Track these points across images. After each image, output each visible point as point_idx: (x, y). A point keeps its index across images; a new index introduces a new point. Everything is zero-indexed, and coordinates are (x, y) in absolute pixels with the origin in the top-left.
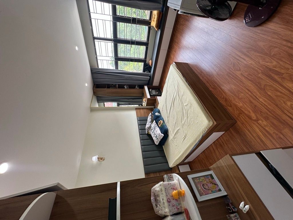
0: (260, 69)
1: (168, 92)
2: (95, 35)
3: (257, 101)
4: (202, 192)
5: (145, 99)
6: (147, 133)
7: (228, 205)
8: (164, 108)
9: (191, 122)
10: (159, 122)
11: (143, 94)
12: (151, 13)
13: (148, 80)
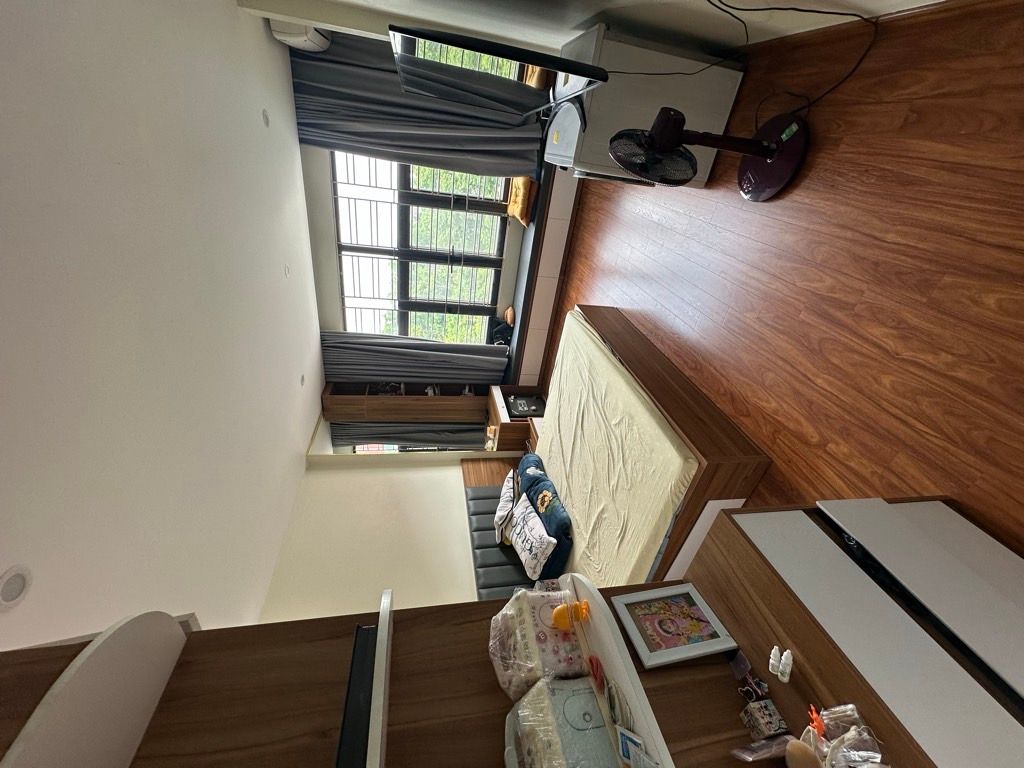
0: (799, 300)
1: (565, 396)
2: (345, 240)
3: (812, 387)
4: (658, 640)
5: (493, 427)
6: (498, 541)
7: (744, 682)
8: (556, 448)
9: (635, 475)
10: (541, 496)
11: (487, 412)
12: (508, 184)
13: (503, 368)
